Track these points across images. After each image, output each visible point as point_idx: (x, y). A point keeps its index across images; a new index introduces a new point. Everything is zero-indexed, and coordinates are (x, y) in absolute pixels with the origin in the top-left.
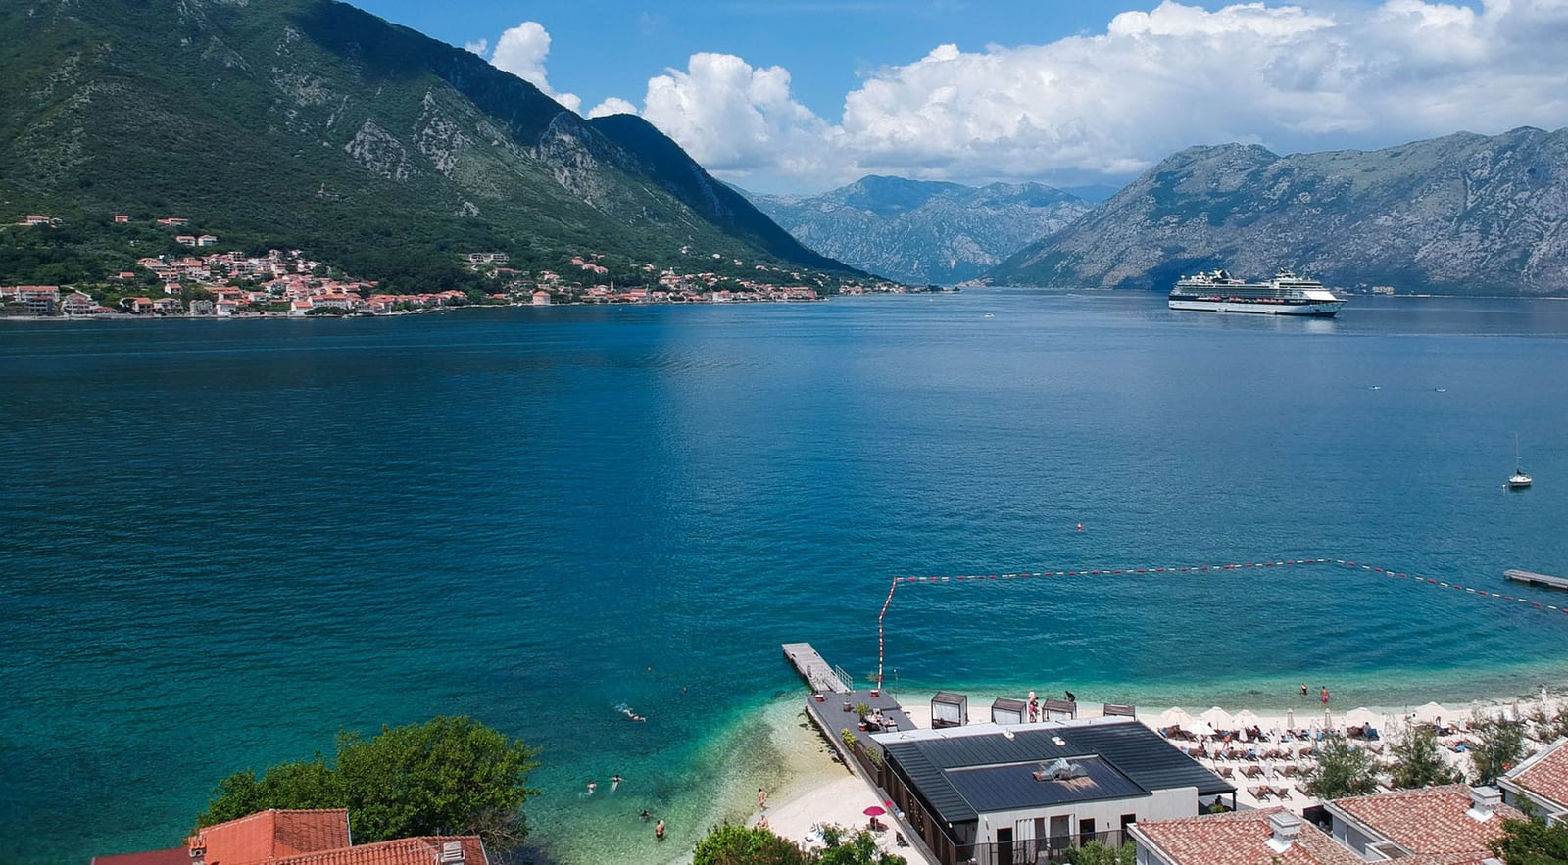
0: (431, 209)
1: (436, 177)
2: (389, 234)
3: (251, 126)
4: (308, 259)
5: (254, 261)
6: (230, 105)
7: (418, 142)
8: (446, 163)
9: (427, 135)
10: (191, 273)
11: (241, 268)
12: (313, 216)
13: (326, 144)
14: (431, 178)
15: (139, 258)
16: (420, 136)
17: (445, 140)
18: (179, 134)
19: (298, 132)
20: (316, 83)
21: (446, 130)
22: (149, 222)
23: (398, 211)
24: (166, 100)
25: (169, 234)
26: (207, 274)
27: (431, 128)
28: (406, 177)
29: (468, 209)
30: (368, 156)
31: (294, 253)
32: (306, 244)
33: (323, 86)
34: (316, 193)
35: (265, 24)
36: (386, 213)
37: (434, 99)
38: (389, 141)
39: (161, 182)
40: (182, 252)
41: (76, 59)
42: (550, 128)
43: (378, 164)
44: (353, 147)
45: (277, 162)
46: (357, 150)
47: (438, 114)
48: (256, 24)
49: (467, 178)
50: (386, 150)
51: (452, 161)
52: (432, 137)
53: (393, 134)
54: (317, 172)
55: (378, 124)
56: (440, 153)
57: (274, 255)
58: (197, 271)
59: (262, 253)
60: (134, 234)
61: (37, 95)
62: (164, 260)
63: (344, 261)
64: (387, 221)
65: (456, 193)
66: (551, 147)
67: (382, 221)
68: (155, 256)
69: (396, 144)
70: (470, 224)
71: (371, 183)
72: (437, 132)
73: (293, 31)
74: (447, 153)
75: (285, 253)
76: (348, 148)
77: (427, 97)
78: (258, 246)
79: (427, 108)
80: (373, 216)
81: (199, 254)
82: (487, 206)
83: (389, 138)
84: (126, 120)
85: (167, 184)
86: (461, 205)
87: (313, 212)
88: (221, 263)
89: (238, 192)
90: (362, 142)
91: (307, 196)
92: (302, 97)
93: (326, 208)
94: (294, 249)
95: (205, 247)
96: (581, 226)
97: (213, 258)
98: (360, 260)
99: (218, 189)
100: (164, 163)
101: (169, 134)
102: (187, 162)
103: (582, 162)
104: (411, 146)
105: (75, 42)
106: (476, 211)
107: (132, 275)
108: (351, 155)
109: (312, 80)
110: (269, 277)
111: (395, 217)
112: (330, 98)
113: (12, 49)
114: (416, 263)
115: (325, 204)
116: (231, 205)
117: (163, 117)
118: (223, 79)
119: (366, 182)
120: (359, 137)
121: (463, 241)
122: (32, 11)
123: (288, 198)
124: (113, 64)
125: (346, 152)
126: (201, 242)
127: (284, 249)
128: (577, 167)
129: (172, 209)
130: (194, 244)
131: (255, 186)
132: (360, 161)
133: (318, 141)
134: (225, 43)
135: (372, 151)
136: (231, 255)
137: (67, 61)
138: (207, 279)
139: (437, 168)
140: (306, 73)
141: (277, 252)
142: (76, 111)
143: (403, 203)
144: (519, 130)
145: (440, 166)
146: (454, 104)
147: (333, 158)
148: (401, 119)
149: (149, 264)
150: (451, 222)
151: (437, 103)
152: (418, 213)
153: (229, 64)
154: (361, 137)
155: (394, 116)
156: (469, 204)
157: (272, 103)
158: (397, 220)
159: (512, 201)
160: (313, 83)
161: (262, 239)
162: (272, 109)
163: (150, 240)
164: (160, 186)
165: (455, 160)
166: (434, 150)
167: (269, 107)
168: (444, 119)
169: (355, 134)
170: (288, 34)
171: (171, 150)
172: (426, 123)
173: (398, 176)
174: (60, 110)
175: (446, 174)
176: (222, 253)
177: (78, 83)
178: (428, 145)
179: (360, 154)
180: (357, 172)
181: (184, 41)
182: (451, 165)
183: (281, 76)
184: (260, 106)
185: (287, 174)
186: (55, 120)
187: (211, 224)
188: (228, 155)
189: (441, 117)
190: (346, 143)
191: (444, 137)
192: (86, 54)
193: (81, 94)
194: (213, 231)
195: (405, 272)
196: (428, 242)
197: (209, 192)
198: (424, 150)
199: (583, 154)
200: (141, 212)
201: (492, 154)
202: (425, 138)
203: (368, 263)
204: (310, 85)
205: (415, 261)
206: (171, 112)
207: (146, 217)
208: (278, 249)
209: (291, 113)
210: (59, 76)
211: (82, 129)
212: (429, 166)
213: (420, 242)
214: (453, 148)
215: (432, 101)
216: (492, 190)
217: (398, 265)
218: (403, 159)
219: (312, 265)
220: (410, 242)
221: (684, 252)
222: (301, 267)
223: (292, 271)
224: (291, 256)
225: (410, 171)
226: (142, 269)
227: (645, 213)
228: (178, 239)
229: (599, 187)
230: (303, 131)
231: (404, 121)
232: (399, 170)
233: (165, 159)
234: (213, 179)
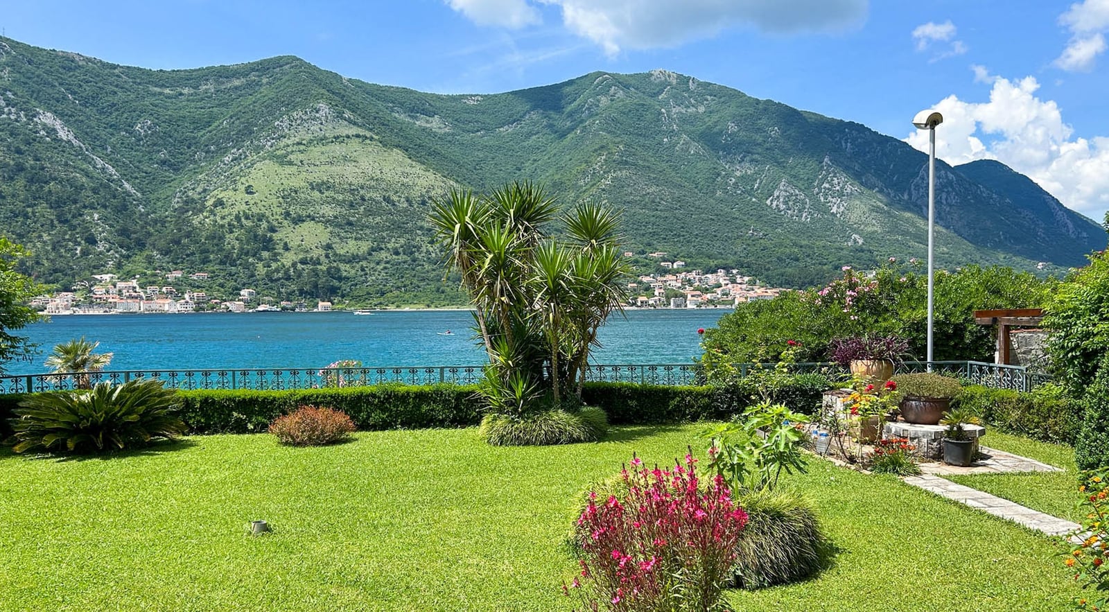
0: (827, 241)
1: (830, 218)
2: (797, 260)
3: (705, 192)
4: (742, 275)
5: (708, 276)
6: (693, 179)
7: (817, 194)
8: (839, 207)
9: (825, 188)
10: (670, 285)
11: (700, 280)
12: (745, 249)
13: (754, 200)
14: (828, 219)
15: (639, 276)
16: (820, 189)
17: (838, 191)
18: (662, 199)
19: (735, 193)
20: (748, 158)
21: (839, 183)
22: (644, 256)
23: (804, 243)
24: (654, 178)
25: (656, 262)
26: (680, 285)
27: (829, 182)
28: (809, 219)
29: (855, 240)
30: (782, 207)
31: (735, 271)
32: (742, 267)
33: (752, 161)
34: (747, 233)
35: (715, 122)
36: (795, 244)
37: (831, 161)
38: (797, 195)
39: (650, 230)
40: (665, 272)
41: (603, 157)
42: (920, 174)
43: (789, 212)
44: (772, 201)
45: (722, 213)
46: (775, 203)
47: (833, 171)
48: (710, 123)
49: (854, 217)
50: (795, 202)
51: (843, 205)
52: (828, 189)
53: (800, 190)
54: (748, 219)
55: (789, 183)
56: (834, 200)
57: (721, 273)
58: (673, 283)
59: (714, 272)
60: (636, 262)
61: (582, 183)
62: (653, 278)
63: (767, 277)
64: (796, 250)
65: (845, 229)
66: (921, 190)
67: (792, 250)
68: (648, 275)
69: (802, 197)
70: (857, 250)
71: (785, 225)
72: (832, 185)
73: (733, 124)
74: (839, 200)
75: (728, 271)
76: (768, 202)
77: (826, 160)
78: (711, 267)
79: (825, 168)
80: (786, 247)
81: (675, 272)
82: (869, 237)
83: (797, 192)
84: (631, 193)
85: (654, 232)
86: (850, 237)
87: (745, 246)
88: (688, 278)
89: (697, 235)
90: (778, 197)
91: (741, 236)
92: (738, 170)
93: (754, 243)
94: (734, 269)
95: (678, 269)
96: (945, 249)
97: (683, 275)
98: (778, 275)
99: (684, 233)
100: (652, 219)
101: (656, 201)
102: (666, 217)
103: (946, 199)
104: (814, 198)
105: (602, 147)
106: (861, 241)
107: (635, 285)
108: (770, 207)
109: (745, 157)
110: (719, 286)
111: (801, 247)
112: (756, 168)
113: (567, 157)
114: (819, 276)
115: (753, 241)
116: (693, 244)
117: (654, 189)
118: (689, 162)
119: (781, 224)
120: (776, 193)
121: (851, 262)
122: (579, 131)
123: (729, 238)
124: (624, 158)
125: (767, 205)
126: (675, 266)
127: (727, 269)
128: (942, 203)
129: (658, 247)
130: (671, 267)
131: (707, 230)
132: (776, 211)
133: (749, 198)
134: (690, 138)
135: (786, 203)
136: (694, 273)
137: (598, 159)
138: (679, 288)
139: (832, 211)
140: (741, 153)
141: (722, 270)
142: (603, 190)
143: (807, 237)
144: (895, 179)
145: (834, 210)
146: (845, 163)
147: (759, 208)
148: (805, 178)
149: (645, 279)
150: (842, 249)
151: (833, 163)
152: (818, 244)
153: (692, 152)
154: (778, 194)
155: (802, 176)
156: (856, 236)
157: (719, 175)
158: (803, 249)
159: (888, 232)
160: (745, 159)
161: (712, 263)
162: (719, 179)
163: (645, 266)
164: (651, 233)
165: (845, 205)
166: (830, 198)
167: (717, 177)
168: (838, 175)
169: (773, 192)
170: (730, 127)
171: (657, 210)
172: (825, 178)
173: (803, 219)
174: (594, 190)
175: (838, 215)
176: (688, 272)
177: (604, 172)
178: (826, 195)
179: (777, 206)
180: (775, 217)
181: (665, 140)
182: (842, 209)
183: (725, 157)
184: (712, 178)
185: (728, 221)
186: (591, 197)
187: (681, 255)
188: (692, 211)
189: (836, 174)
190: (767, 199)
191: (838, 188)
192: (609, 153)
193: (606, 179)
194: (683, 259)
195: (811, 283)
196: (826, 264)
197: (679, 236)
198: (822, 199)
199: (948, 192)
200: (640, 249)
201: (874, 198)
202: (823, 190)
203: (784, 277)
204: (743, 160)
205: (818, 274)
206: (658, 186)
207: (643, 252)
208: (723, 269)
209: (731, 180)
210: (594, 169)
211: (606, 201)
212: (825, 209)
213: (820, 264)
214: (844, 196)
215: (829, 162)
216: (874, 225)
217: (806, 278)
218: (807, 207)
219: (746, 279)
220: (812, 264)
221: (1039, 267)
222: (739, 280)
223: (734, 282)
224: (732, 273)
225: (812, 215)
226: (640, 282)
227: (1002, 237)
228: (662, 264)
229: (961, 219)
230: (739, 192)
231: (808, 179)
232: (804, 215)
233: (653, 216)
234: (682, 227)
